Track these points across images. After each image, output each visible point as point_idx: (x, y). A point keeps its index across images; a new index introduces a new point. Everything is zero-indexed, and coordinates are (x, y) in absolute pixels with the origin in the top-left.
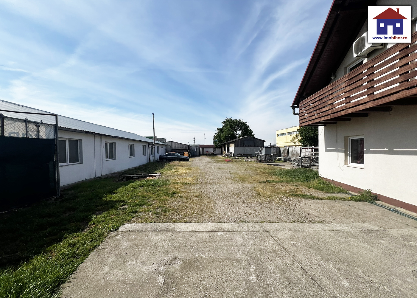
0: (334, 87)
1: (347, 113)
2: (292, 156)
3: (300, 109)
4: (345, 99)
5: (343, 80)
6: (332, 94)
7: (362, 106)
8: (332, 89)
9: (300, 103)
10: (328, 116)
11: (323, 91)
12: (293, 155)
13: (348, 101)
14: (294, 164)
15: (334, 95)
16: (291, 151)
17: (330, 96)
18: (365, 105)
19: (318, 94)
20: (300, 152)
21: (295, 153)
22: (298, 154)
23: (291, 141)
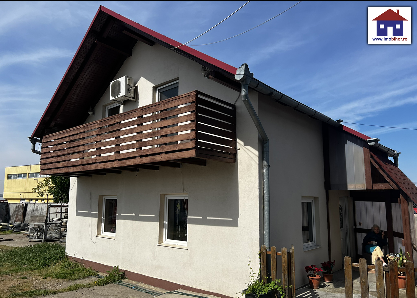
0: (86, 130)
1: (96, 169)
2: (32, 221)
3: (43, 147)
4: (95, 150)
5: (95, 126)
6: (84, 138)
7: (110, 164)
8: (84, 132)
9: (44, 137)
10: (78, 167)
11: (74, 130)
12: (33, 217)
13: (98, 154)
14: (32, 237)
15: (85, 142)
16: (30, 211)
17: (81, 140)
18: (112, 164)
19: (68, 133)
20: (46, 212)
21: (38, 214)
22: (44, 217)
23: (35, 190)
